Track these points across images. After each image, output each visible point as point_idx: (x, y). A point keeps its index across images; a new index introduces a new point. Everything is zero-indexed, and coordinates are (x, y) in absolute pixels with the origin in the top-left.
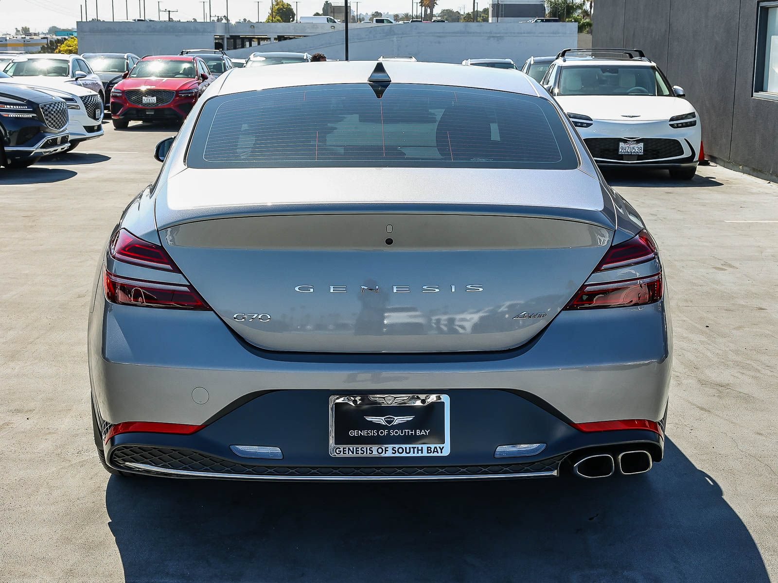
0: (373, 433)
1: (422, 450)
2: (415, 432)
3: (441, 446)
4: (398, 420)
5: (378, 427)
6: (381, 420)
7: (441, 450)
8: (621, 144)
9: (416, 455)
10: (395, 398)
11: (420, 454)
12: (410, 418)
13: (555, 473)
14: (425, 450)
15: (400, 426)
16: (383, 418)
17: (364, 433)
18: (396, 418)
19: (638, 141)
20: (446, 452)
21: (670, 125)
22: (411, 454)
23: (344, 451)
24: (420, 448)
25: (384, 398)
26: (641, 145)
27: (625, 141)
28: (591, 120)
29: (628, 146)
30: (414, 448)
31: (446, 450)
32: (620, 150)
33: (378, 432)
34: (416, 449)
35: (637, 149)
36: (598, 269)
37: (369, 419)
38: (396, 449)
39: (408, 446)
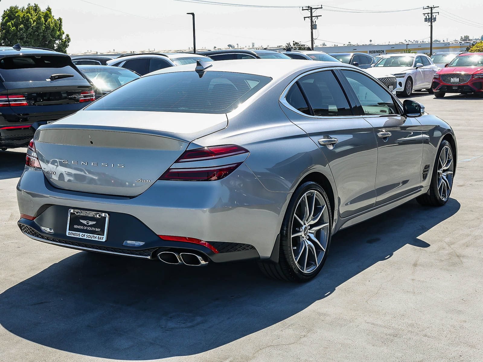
0: (82, 227)
1: (96, 238)
2: (96, 229)
3: (103, 236)
4: (91, 223)
5: (84, 225)
6: (84, 222)
7: (103, 238)
9: (94, 239)
10: (90, 213)
11: (95, 239)
12: (94, 223)
13: (149, 257)
14: (97, 238)
15: (91, 226)
16: (86, 221)
17: (79, 227)
18: (90, 222)
20: (104, 240)
22: (92, 239)
23: (71, 234)
24: (96, 237)
25: (86, 212)
30: (94, 236)
31: (104, 238)
33: (83, 227)
34: (94, 237)
36: (177, 161)
37: (81, 221)
38: (88, 236)
39: (92, 235)
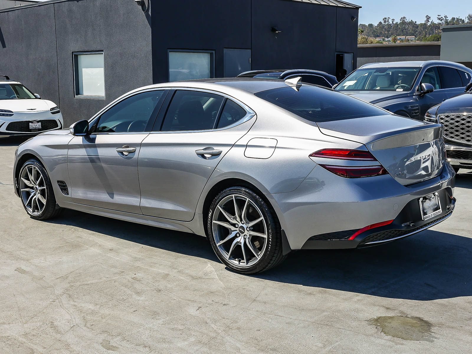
3: (440, 210)
8: (30, 124)
19: (38, 122)
21: (51, 113)
23: (426, 218)
24: (437, 212)
26: (40, 123)
27: (32, 122)
28: (12, 112)
29: (34, 124)
32: (30, 127)
35: (38, 126)
